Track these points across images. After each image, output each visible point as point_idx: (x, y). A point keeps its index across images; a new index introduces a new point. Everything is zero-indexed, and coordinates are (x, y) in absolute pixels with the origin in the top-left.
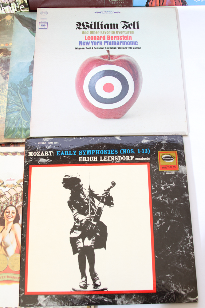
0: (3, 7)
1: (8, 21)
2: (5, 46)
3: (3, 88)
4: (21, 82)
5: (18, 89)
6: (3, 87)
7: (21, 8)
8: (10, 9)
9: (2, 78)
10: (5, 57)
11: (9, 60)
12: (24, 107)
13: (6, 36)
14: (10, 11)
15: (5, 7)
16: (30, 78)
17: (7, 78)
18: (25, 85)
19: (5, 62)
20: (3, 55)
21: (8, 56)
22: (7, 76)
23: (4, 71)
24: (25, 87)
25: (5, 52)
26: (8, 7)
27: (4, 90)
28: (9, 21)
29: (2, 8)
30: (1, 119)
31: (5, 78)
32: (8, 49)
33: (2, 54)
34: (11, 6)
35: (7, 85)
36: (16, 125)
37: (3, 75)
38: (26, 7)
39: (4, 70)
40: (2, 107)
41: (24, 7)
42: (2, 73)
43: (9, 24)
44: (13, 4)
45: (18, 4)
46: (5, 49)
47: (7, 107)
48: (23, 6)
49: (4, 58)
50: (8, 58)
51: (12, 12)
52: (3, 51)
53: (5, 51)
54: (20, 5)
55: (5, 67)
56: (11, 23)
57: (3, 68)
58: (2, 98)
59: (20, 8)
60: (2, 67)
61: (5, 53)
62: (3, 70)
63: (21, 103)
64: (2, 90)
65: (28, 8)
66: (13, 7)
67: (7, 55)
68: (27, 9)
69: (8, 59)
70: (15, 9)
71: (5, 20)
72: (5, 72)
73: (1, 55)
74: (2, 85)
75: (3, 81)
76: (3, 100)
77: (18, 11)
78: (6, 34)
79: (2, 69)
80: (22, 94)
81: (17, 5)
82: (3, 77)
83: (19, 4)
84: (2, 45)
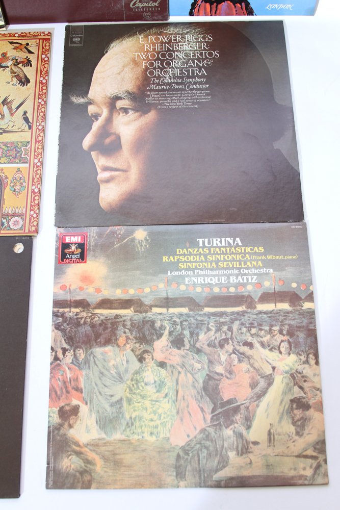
1: (139, 243)
2: (137, 292)
3: (137, 381)
6: (138, 378)
9: (135, 359)
10: (138, 317)
13: (138, 272)
17: (145, 361)
19: (139, 326)
20: (135, 312)
21: (144, 314)
22: (144, 356)
23: (137, 345)
25: (137, 307)
27: (139, 384)
28: (142, 241)
30: (138, 443)
31: (141, 359)
32: (142, 299)
33: (132, 309)
37: (137, 353)
39: (138, 343)
40: (137, 418)
42: (135, 349)
43: (141, 249)
46: (137, 300)
49: (135, 317)
50: (144, 318)
52: (134, 304)
53: (137, 303)
55: (140, 338)
56: (146, 246)
57: (136, 338)
58: (137, 400)
60: (134, 338)
61: (138, 309)
62: (135, 343)
64: (137, 384)
67: (141, 312)
69: (143, 321)
71: (134, 239)
72: (139, 348)
73: (131, 312)
74: (137, 374)
75: (138, 364)
76: (140, 404)
78: (137, 269)
79: (135, 341)
82: (137, 356)
84: (132, 293)
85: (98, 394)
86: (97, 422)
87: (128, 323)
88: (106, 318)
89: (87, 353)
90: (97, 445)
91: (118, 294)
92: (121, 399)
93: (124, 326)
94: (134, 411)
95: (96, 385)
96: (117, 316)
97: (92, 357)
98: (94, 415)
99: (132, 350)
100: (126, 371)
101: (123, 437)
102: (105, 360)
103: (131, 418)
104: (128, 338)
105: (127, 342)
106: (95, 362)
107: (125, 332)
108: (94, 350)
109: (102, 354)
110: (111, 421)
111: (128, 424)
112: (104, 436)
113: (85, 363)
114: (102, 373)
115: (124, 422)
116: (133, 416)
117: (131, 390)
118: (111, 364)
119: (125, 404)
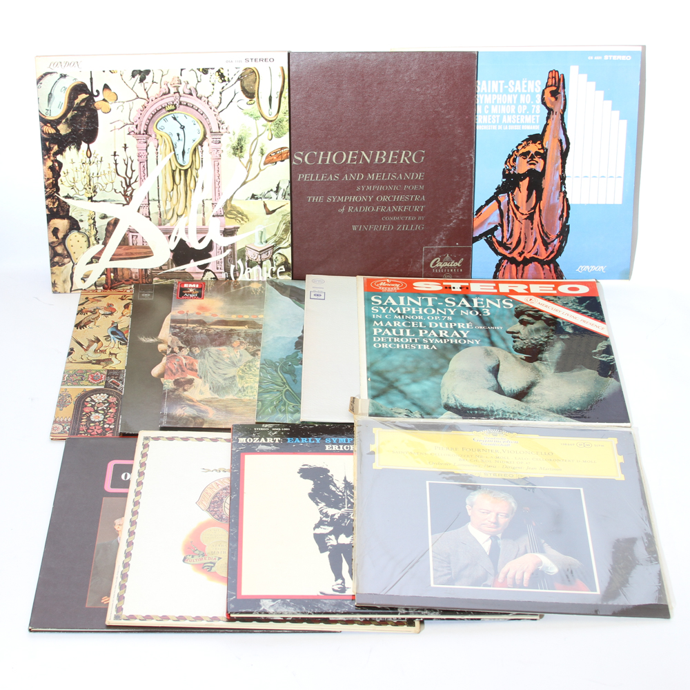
0: (248, 267)
1: (255, 290)
2: (252, 317)
3: (249, 366)
4: (281, 360)
5: (277, 367)
7: (279, 271)
8: (258, 273)
9: (248, 354)
10: (252, 331)
11: (259, 334)
12: (288, 388)
13: (253, 306)
14: (259, 277)
15: (251, 268)
16: (298, 355)
17: (257, 355)
18: (290, 363)
19: (253, 336)
20: (249, 328)
21: (258, 330)
22: (257, 353)
23: (251, 347)
24: (290, 365)
25: (251, 325)
26: (257, 267)
28: (257, 289)
29: (247, 269)
30: (250, 401)
31: (254, 354)
32: (256, 321)
33: (246, 326)
34: (261, 267)
35: (258, 364)
36: (275, 407)
38: (287, 269)
39: (251, 345)
40: (250, 387)
41: (284, 270)
42: (248, 349)
43: (256, 293)
44: (267, 263)
45: (274, 263)
46: (251, 321)
47: (260, 387)
48: (283, 267)
49: (249, 331)
50: (258, 332)
51: (261, 279)
52: (248, 324)
53: (251, 323)
54: (278, 266)
55: (253, 342)
56: (261, 292)
57: (249, 343)
59: (276, 271)
61: (252, 327)
62: (249, 345)
63: (284, 383)
65: (290, 273)
66: (264, 268)
67: (255, 328)
68: (289, 275)
70: (267, 272)
71: (250, 288)
73: (245, 328)
75: (251, 358)
76: (252, 379)
77: (272, 276)
78: (252, 304)
80: (285, 373)
81: (272, 265)
82: (250, 353)
83: (277, 264)
84: (246, 317)
85: (212, 373)
86: (210, 389)
87: (243, 334)
88: (222, 331)
89: (202, 350)
90: (210, 402)
91: (234, 317)
92: (234, 376)
93: (238, 335)
94: (247, 383)
95: (211, 368)
96: (232, 330)
97: (207, 352)
98: (208, 385)
99: (246, 349)
100: (240, 361)
101: (235, 397)
102: (219, 354)
103: (243, 387)
104: (241, 343)
105: (241, 344)
106: (210, 355)
107: (239, 339)
108: (209, 348)
109: (217, 351)
110: (224, 388)
111: (240, 390)
112: (217, 396)
113: (200, 356)
114: (217, 362)
115: (236, 390)
116: (246, 386)
117: (243, 370)
118: (225, 356)
119: (238, 379)
